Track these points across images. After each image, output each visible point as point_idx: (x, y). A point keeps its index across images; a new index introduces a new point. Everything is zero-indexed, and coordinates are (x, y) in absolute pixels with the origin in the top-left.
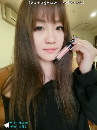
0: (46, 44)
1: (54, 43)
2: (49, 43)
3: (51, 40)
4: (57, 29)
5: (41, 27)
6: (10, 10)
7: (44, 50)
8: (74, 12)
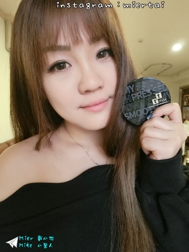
0: (81, 95)
1: (100, 88)
2: (87, 91)
7: (80, 109)
8: (141, 42)
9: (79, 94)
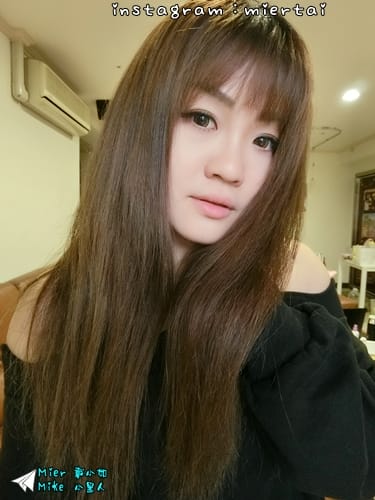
0: (205, 179)
2: (217, 176)
3: (230, 170)
5: (209, 117)
6: (42, 70)
7: (190, 199)
9: (203, 175)
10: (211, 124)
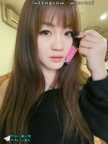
0: (52, 51)
2: (56, 50)
3: (59, 47)
4: (66, 34)
5: (48, 31)
6: (11, 12)
10: (49, 34)
